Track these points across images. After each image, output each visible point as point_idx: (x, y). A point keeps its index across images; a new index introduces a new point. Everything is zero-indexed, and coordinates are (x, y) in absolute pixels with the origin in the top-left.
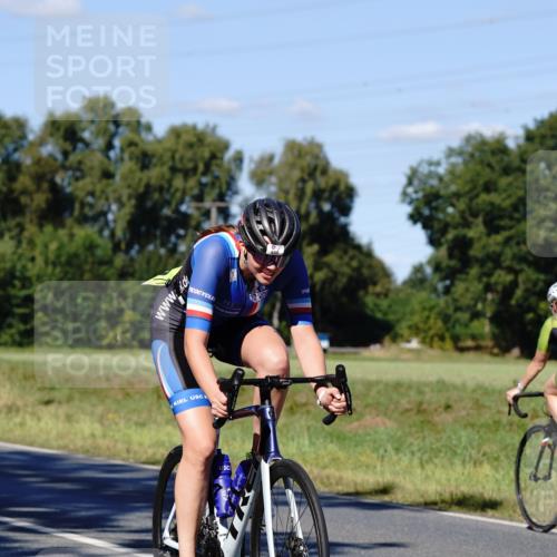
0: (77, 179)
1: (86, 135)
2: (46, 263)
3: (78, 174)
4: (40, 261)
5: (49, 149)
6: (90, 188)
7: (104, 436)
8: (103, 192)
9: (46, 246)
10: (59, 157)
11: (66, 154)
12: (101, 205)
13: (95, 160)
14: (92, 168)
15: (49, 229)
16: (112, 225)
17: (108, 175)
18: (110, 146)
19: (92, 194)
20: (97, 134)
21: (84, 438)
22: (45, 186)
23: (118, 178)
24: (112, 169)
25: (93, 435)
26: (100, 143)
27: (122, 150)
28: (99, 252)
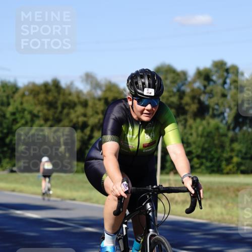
0: (210, 98)
1: (214, 78)
2: (198, 136)
3: (211, 95)
4: (195, 135)
5: (198, 85)
6: (216, 102)
7: (227, 214)
8: (222, 103)
9: (197, 128)
10: (202, 88)
11: (205, 87)
12: (222, 109)
13: (218, 89)
14: (217, 93)
15: (198, 120)
16: (227, 119)
17: (224, 96)
18: (225, 83)
19: (217, 104)
20: (219, 78)
21: (218, 215)
22: (196, 101)
23: (229, 97)
24: (226, 92)
25: (222, 214)
26: (220, 81)
27: (231, 84)
28: (221, 131)
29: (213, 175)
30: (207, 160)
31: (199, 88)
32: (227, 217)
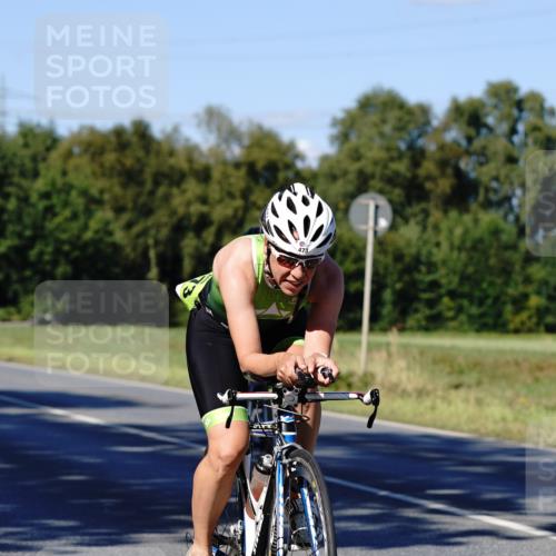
29: (485, 334)
30: (471, 302)
31: (456, 142)
32: (514, 427)
